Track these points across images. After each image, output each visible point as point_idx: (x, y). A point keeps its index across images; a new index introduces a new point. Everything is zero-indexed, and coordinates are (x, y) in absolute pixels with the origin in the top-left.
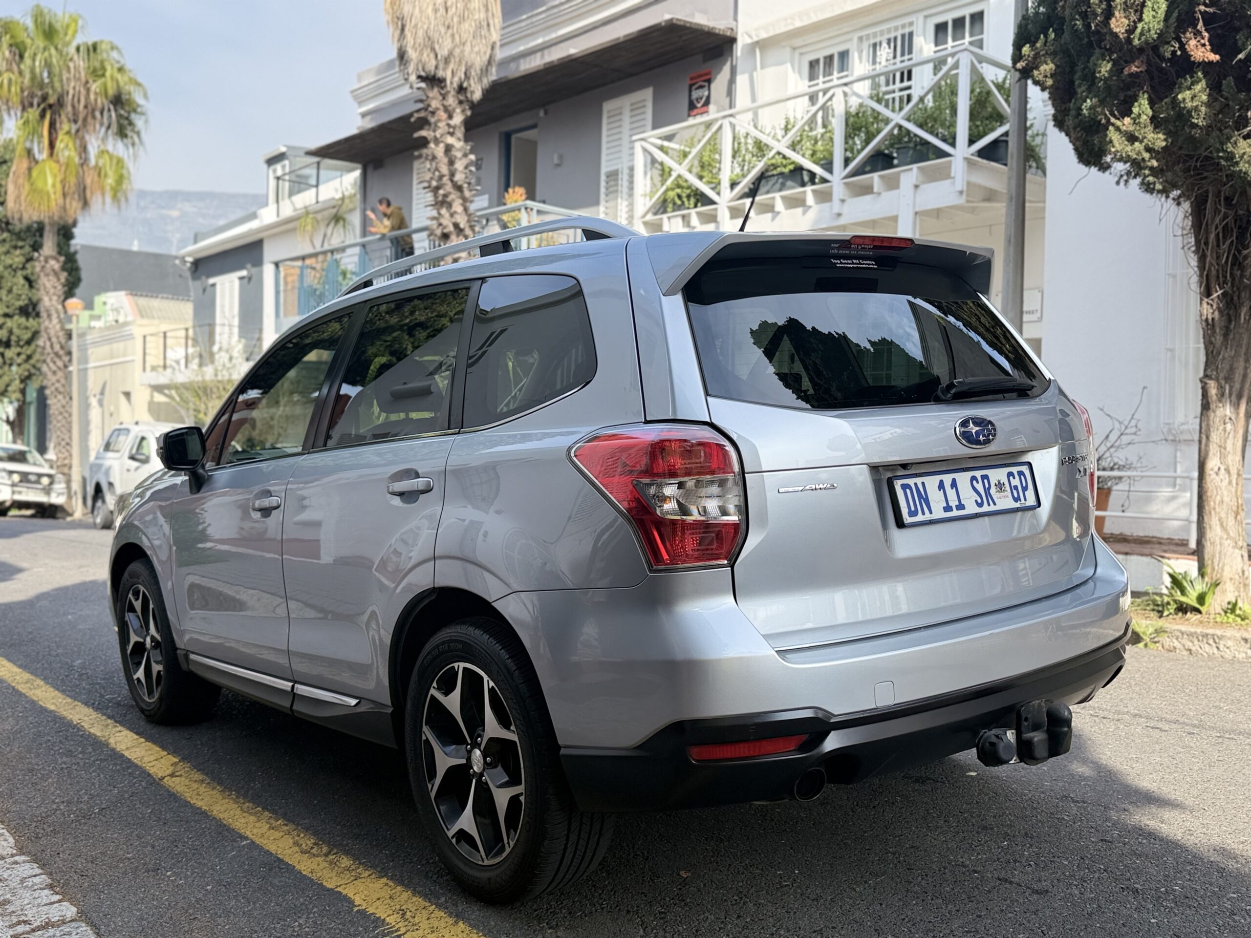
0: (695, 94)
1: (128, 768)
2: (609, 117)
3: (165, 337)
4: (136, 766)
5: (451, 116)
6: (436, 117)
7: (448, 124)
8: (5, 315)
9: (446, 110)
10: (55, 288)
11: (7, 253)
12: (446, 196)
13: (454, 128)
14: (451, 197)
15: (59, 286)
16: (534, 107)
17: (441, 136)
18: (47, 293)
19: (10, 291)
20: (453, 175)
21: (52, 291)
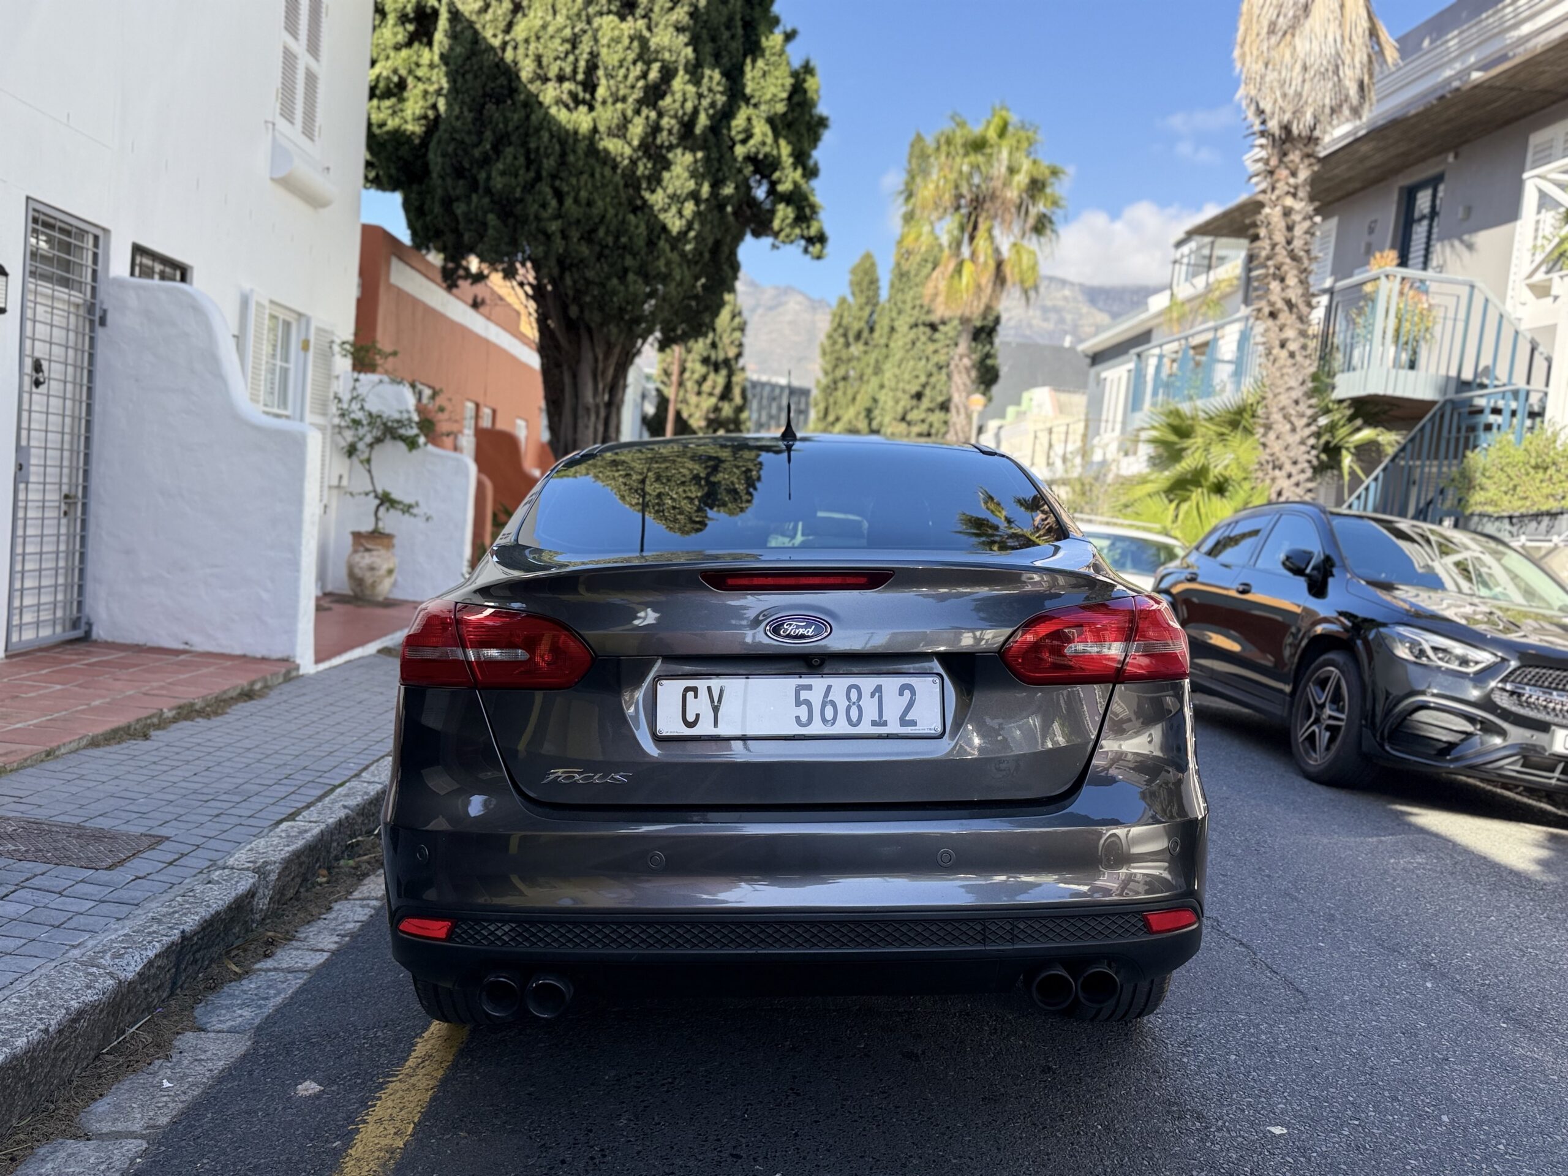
2: (1535, 153)
3: (1051, 432)
5: (1294, 174)
6: (1275, 177)
7: (1288, 184)
8: (931, 410)
9: (1287, 167)
10: (965, 385)
11: (936, 352)
12: (1278, 268)
13: (1296, 188)
14: (1285, 268)
15: (968, 382)
16: (1442, 151)
17: (1278, 198)
18: (958, 390)
19: (934, 387)
20: (1289, 242)
21: (962, 387)
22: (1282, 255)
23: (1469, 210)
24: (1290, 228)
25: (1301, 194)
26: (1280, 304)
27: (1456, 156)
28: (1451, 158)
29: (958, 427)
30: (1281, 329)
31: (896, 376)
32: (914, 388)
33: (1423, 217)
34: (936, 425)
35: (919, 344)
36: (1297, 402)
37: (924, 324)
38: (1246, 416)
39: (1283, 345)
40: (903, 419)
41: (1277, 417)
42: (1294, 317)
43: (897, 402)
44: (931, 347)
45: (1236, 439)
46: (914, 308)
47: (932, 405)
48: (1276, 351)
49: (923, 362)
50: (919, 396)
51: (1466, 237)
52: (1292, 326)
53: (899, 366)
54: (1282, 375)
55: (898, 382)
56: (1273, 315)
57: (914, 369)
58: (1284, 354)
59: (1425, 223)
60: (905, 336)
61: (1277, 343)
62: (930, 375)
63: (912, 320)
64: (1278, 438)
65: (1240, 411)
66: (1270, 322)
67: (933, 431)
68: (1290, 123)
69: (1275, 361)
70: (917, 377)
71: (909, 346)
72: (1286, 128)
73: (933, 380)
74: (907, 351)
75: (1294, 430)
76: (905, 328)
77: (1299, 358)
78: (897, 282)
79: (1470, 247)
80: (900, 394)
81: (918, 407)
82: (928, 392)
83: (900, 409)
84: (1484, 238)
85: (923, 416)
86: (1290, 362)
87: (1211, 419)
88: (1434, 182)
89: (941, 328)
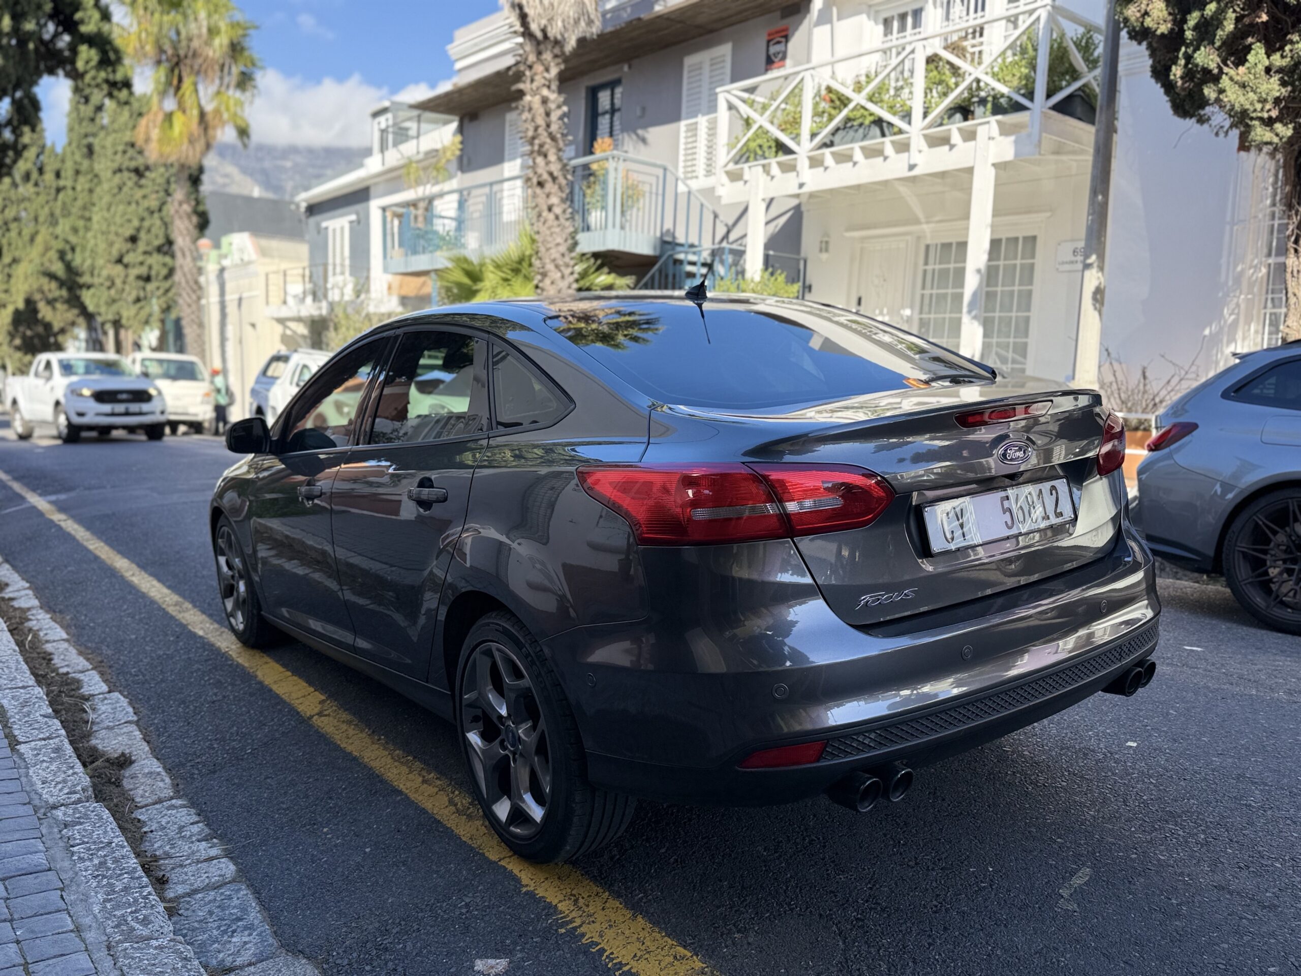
0: (773, 49)
1: (278, 704)
2: (689, 72)
3: (285, 275)
4: (284, 702)
5: (547, 70)
6: (534, 71)
7: (545, 78)
8: (146, 253)
9: (543, 64)
10: (187, 229)
11: (144, 197)
12: (541, 146)
13: (550, 81)
14: (546, 147)
15: (191, 228)
16: (619, 61)
17: (538, 88)
18: (181, 233)
19: (149, 231)
20: (548, 126)
21: (185, 232)
22: (544, 137)
23: (644, 109)
24: (548, 114)
25: (554, 86)
26: (545, 176)
27: (630, 67)
28: (626, 68)
29: (186, 269)
30: (548, 196)
31: (106, 220)
32: (129, 232)
33: (605, 113)
34: (156, 268)
35: (125, 189)
36: (563, 255)
37: (129, 170)
38: (525, 264)
39: (550, 209)
40: (119, 261)
41: (550, 267)
42: (556, 187)
43: (111, 244)
44: (139, 194)
45: (517, 282)
46: (116, 153)
47: (149, 248)
48: (545, 214)
49: (134, 206)
50: (133, 239)
51: (640, 132)
52: (555, 194)
53: (108, 209)
54: (552, 234)
55: (109, 225)
56: (541, 184)
57: (124, 214)
58: (551, 216)
59: (607, 117)
60: (110, 180)
61: (545, 208)
62: (142, 219)
63: (116, 165)
64: (552, 283)
65: (521, 261)
66: (538, 190)
67: (153, 273)
68: (545, 27)
69: (544, 223)
70: (129, 221)
71: (116, 191)
72: (544, 31)
73: (146, 224)
74: (114, 195)
75: (563, 277)
76: (109, 174)
77: (562, 220)
78: (76, 127)
79: (644, 140)
80: (112, 237)
81: (134, 250)
82: (143, 235)
83: (115, 253)
84: (655, 133)
85: (141, 258)
86: (556, 223)
87: (498, 267)
88: (612, 85)
89: (147, 174)
